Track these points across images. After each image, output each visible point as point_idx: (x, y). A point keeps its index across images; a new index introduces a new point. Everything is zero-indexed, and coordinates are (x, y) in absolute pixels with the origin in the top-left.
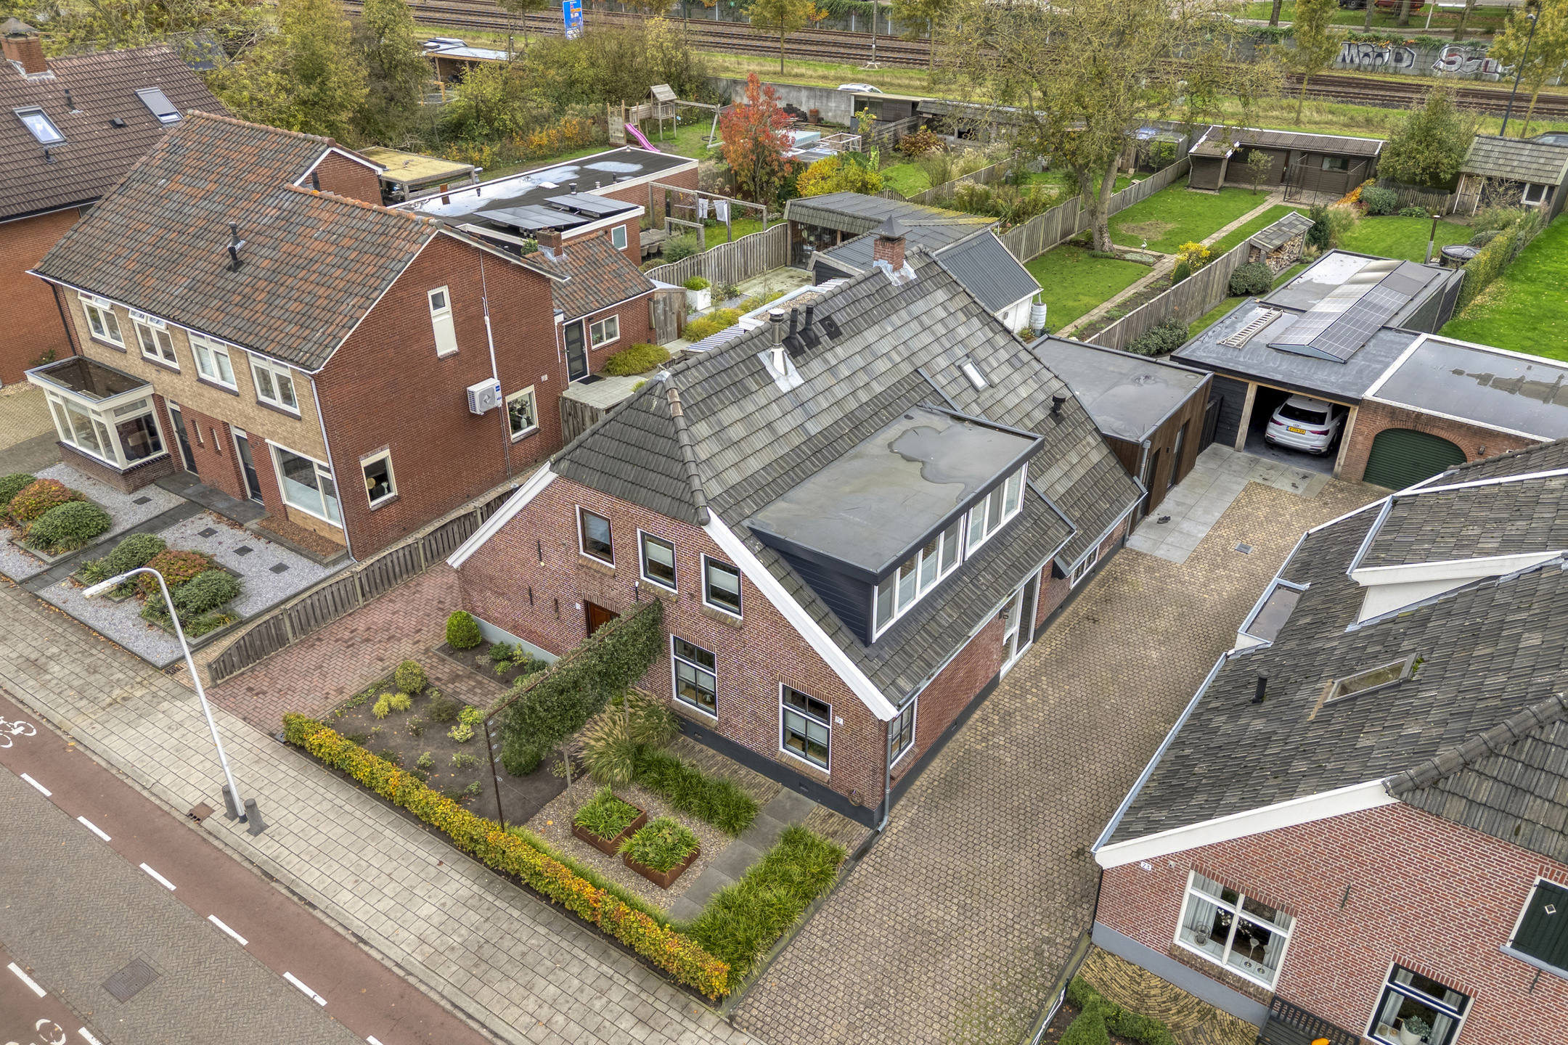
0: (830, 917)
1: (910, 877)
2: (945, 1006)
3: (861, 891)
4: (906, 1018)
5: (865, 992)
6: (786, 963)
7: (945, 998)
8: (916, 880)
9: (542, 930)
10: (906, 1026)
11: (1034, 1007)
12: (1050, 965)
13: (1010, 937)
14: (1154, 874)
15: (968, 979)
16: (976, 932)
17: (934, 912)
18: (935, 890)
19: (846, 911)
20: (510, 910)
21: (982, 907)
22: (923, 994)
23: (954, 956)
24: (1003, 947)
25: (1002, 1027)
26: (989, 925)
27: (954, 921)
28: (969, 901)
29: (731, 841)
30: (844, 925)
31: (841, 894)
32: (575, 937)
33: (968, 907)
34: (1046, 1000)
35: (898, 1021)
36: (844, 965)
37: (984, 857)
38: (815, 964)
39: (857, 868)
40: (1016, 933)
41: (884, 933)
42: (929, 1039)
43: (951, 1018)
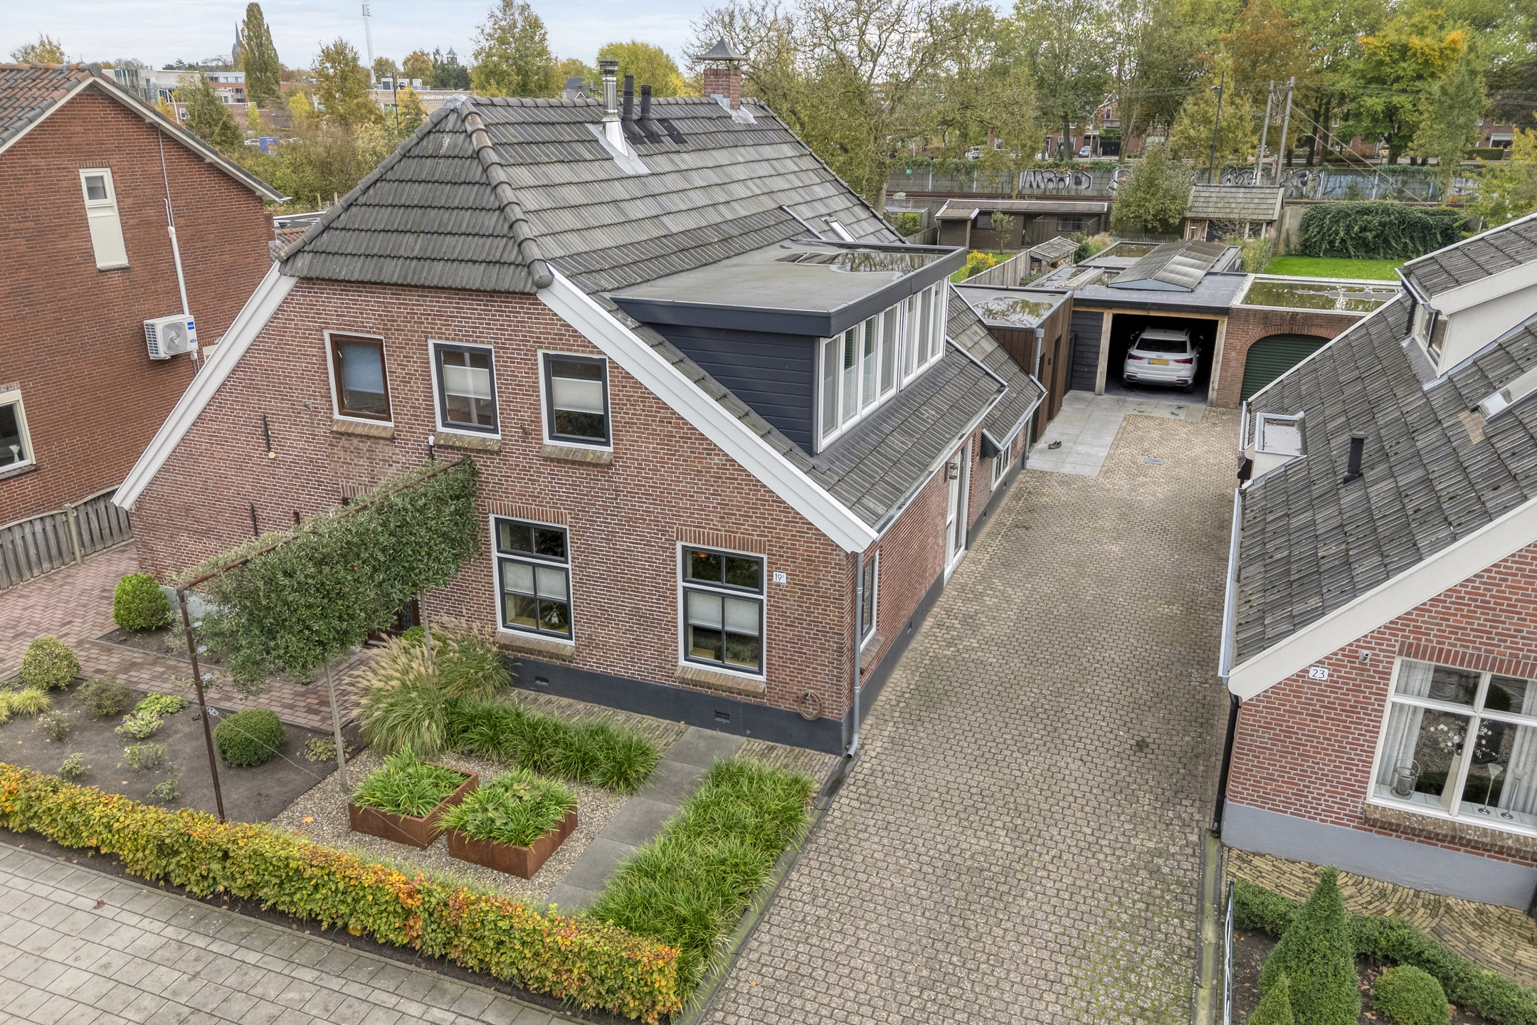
0: (816, 873)
1: (916, 804)
2: (1048, 965)
3: (851, 832)
4: (995, 994)
5: (910, 968)
6: (765, 949)
7: (1046, 954)
8: (929, 807)
9: (309, 975)
10: (1001, 1006)
11: (1187, 942)
12: (1178, 883)
13: (1101, 857)
14: (1332, 685)
15: (1068, 922)
16: (1048, 858)
17: (972, 843)
18: (962, 815)
19: (838, 861)
20: (241, 954)
21: (1041, 826)
22: (1006, 954)
23: (1030, 894)
24: (1098, 871)
25: (1154, 979)
26: (1063, 847)
27: (1009, 849)
28: (1019, 822)
29: (625, 800)
30: (841, 880)
31: (822, 840)
32: (373, 975)
33: (1020, 828)
34: (1198, 929)
35: (983, 1000)
36: (861, 934)
37: (1014, 766)
38: (814, 941)
39: (835, 805)
40: (1106, 850)
41: (910, 881)
42: (1047, 1018)
43: (1066, 980)
